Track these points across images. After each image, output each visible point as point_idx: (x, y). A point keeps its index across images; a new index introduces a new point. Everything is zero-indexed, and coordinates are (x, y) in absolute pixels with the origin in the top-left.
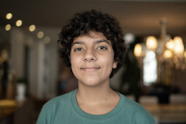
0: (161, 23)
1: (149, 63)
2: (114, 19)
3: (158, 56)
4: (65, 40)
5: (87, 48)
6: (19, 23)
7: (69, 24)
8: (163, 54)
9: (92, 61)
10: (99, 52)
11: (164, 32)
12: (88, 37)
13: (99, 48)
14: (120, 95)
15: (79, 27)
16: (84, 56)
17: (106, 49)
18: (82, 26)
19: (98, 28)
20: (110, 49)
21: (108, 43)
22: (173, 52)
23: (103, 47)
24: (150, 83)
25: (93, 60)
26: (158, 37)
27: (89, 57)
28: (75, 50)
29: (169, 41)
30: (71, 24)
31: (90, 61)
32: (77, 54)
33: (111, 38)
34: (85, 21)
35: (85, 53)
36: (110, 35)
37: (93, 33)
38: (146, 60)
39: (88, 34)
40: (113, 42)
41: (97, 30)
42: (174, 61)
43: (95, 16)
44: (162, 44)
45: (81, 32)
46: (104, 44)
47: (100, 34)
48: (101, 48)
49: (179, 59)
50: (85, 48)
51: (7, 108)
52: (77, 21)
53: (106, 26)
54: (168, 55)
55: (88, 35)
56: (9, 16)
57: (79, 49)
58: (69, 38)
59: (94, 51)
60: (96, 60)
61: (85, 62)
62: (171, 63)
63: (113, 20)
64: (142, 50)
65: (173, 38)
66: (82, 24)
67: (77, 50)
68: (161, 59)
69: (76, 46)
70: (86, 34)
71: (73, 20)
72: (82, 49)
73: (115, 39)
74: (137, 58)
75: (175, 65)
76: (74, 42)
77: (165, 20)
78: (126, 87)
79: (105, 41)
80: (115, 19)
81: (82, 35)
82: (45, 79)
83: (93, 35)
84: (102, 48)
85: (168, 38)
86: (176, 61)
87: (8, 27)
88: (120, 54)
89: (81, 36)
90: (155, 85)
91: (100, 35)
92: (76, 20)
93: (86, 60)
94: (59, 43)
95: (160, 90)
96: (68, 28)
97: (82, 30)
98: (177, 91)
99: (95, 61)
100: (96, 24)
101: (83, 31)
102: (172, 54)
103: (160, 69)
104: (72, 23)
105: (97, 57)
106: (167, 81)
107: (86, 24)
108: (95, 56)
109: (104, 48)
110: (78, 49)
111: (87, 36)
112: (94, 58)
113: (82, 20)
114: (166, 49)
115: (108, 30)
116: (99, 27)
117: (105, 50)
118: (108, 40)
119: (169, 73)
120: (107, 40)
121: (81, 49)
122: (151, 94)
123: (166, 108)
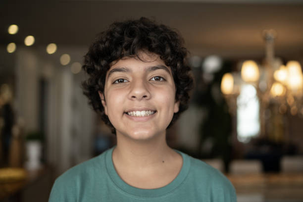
0: (266, 39)
1: (246, 105)
2: (175, 33)
3: (261, 93)
4: (96, 66)
5: (134, 78)
6: (30, 41)
7: (104, 40)
8: (268, 90)
9: (144, 99)
10: (154, 84)
11: (270, 53)
12: (137, 60)
13: (154, 79)
14: (181, 155)
15: (121, 44)
16: (131, 92)
17: (165, 80)
18: (126, 43)
19: (152, 46)
20: (170, 80)
21: (168, 70)
22: (285, 87)
23: (160, 77)
24: (248, 138)
25: (146, 98)
26: (260, 61)
27: (138, 92)
28: (114, 83)
29: (278, 69)
30: (107, 39)
31: (140, 100)
32: (117, 88)
33: (173, 64)
34: (132, 34)
35: (132, 86)
36: (170, 58)
37: (144, 55)
38: (241, 101)
39: (137, 56)
40: (175, 70)
41: (151, 50)
42: (288, 101)
43: (146, 27)
44: (267, 74)
45: (125, 52)
46: (160, 72)
47: (154, 56)
48: (157, 80)
49: (295, 98)
50: (131, 79)
51: (11, 181)
52: (116, 35)
53: (166, 42)
54: (277, 91)
55: (137, 58)
56: (13, 29)
57: (121, 81)
58: (103, 63)
59: (146, 83)
60: (150, 98)
61: (132, 100)
62: (283, 105)
63: (173, 34)
64: (235, 83)
65: (285, 63)
66: (127, 39)
67: (117, 82)
68: (266, 98)
69: (117, 75)
70: (133, 55)
71: (111, 33)
72: (125, 81)
73: (178, 65)
74: (227, 97)
75: (289, 107)
76: (111, 70)
77: (271, 33)
78: (208, 145)
79: (163, 67)
80: (177, 32)
81: (127, 57)
82: (74, 133)
83: (144, 58)
84: (158, 78)
85: (277, 63)
86: (291, 101)
87: (11, 48)
88: (186, 88)
89: (124, 58)
90: (257, 141)
91: (155, 58)
92: (116, 33)
93: (134, 97)
94: (85, 69)
95: (265, 150)
96: (102, 46)
97: (126, 50)
98: (293, 151)
99: (148, 100)
100: (149, 39)
101: (128, 52)
102: (284, 91)
103: (264, 116)
104: (108, 37)
105: (151, 92)
106: (277, 135)
107: (133, 40)
108: (148, 92)
109: (161, 79)
110: (118, 80)
111: (135, 58)
112: (148, 95)
113: (126, 33)
114: (273, 81)
115: (168, 50)
116: (154, 45)
117: (163, 83)
118: (168, 65)
119: (279, 121)
120: (166, 66)
121: (123, 80)
122: (250, 157)
123: (275, 179)
